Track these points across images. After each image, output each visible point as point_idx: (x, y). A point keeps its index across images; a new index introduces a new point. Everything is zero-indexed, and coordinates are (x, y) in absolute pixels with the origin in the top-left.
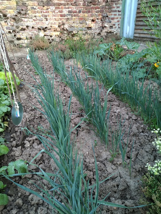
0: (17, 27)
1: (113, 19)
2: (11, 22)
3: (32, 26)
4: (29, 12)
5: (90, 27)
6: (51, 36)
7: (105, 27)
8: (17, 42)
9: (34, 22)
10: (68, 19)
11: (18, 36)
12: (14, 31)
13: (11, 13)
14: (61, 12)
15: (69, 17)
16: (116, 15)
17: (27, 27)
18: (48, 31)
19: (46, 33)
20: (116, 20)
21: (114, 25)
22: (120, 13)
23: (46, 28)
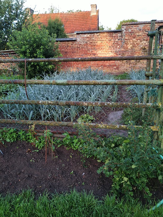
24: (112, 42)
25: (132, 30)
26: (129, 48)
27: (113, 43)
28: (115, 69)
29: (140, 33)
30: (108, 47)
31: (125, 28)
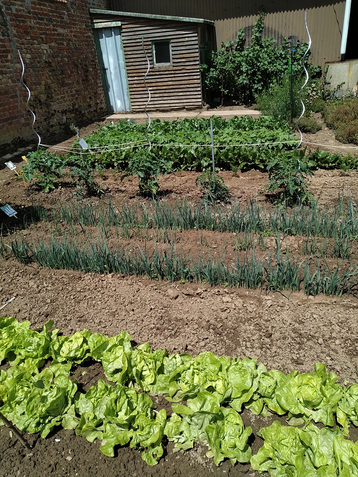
0: (49, 112)
1: (100, 94)
3: (57, 110)
4: (53, 95)
5: (90, 105)
6: (71, 119)
7: (98, 103)
9: (58, 105)
10: (77, 98)
11: (51, 122)
12: (47, 117)
14: (71, 92)
15: (77, 96)
16: (101, 90)
17: (55, 111)
18: (68, 113)
19: (67, 115)
20: (102, 95)
21: (102, 100)
22: (102, 88)
23: (66, 110)
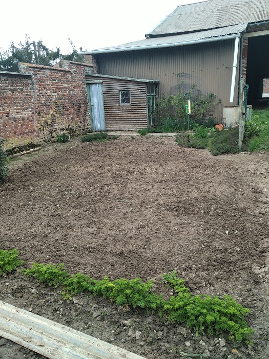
0: (52, 130)
2: (50, 127)
8: (52, 139)
9: (58, 126)
11: (53, 136)
12: (51, 132)
13: (50, 122)
15: (71, 120)
17: (56, 129)
19: (64, 132)
23: (63, 128)
24: (24, 92)
25: (40, 77)
26: (43, 102)
27: (26, 94)
28: (36, 136)
29: (49, 82)
30: (21, 100)
31: (33, 72)
